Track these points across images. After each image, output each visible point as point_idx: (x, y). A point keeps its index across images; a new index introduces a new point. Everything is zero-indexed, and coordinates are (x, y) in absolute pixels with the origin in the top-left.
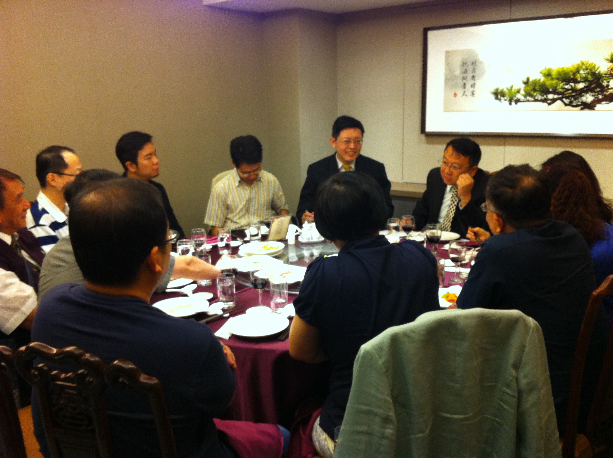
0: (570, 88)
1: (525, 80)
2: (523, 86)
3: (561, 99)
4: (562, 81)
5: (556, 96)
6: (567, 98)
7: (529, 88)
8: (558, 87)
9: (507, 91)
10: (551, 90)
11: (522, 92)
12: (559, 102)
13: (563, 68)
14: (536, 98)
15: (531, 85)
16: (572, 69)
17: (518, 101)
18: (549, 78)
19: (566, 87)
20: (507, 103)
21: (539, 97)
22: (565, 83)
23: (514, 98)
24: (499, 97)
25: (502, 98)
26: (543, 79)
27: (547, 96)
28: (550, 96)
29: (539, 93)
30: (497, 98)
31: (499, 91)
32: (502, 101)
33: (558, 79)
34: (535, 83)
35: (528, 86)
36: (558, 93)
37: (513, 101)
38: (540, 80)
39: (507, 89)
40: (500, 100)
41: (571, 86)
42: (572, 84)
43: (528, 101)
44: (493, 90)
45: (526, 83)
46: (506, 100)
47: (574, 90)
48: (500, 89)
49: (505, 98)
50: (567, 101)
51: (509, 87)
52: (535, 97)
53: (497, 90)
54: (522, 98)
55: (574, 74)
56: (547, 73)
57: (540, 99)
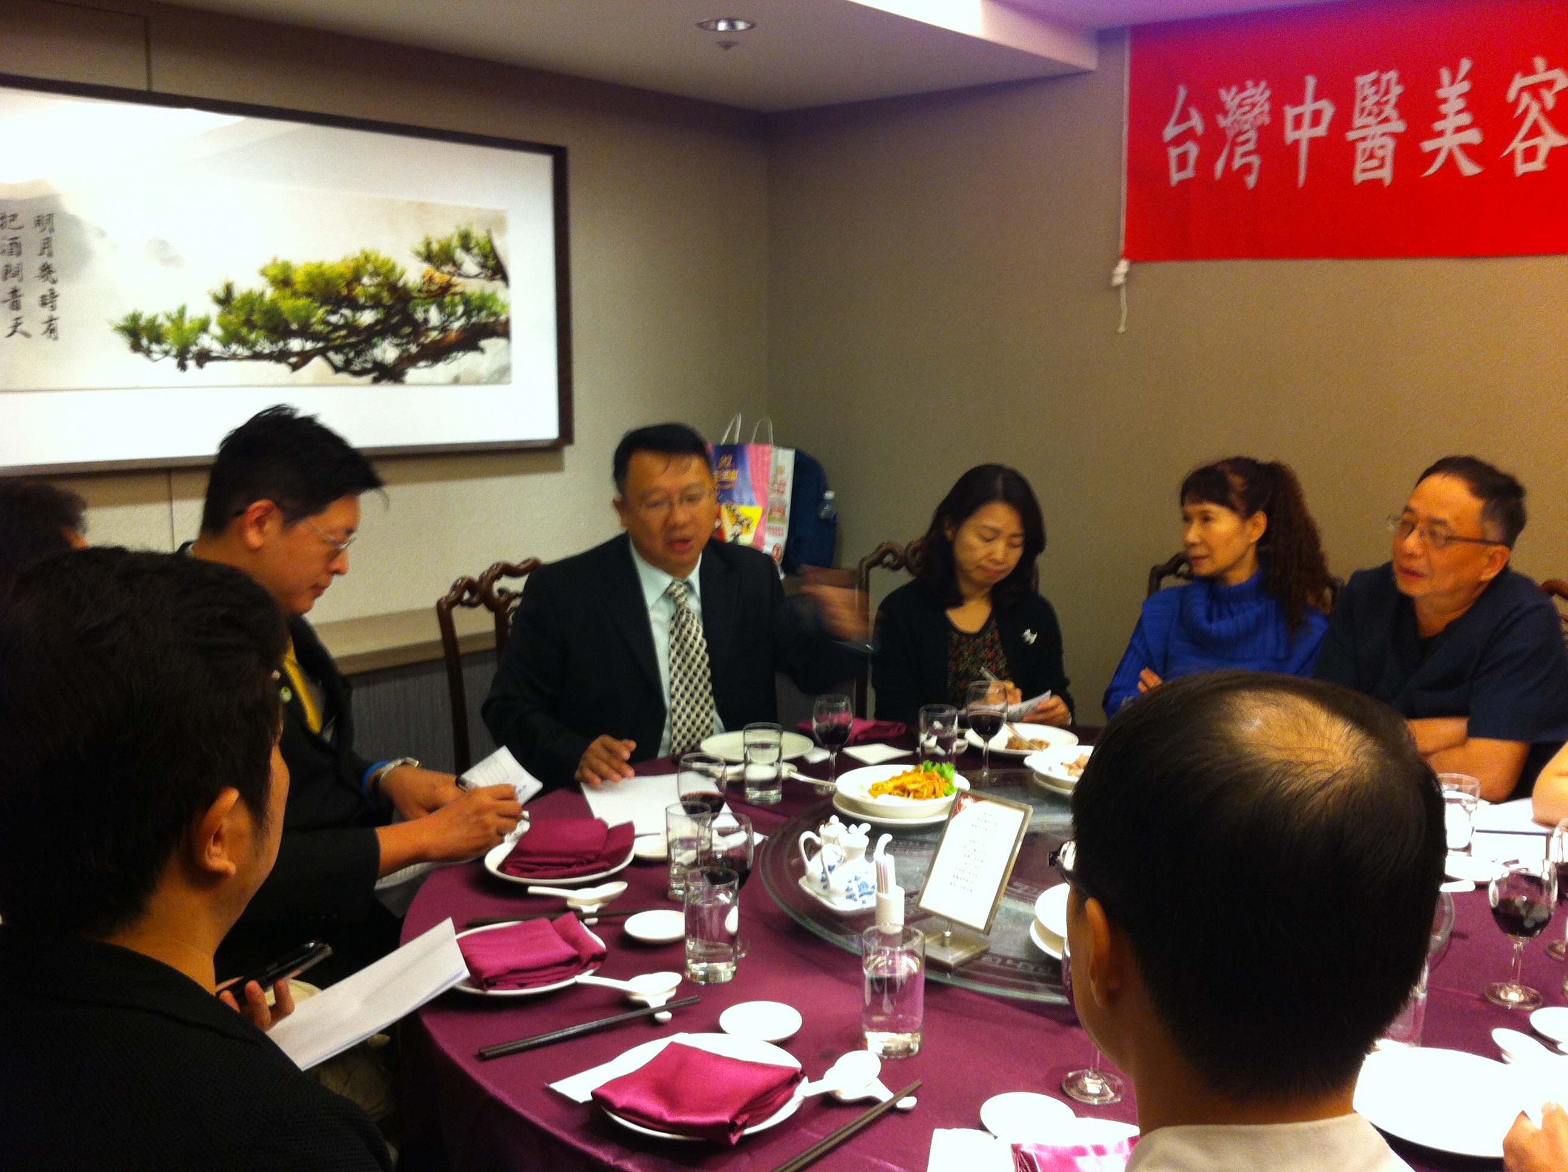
0: (342, 322)
1: (221, 294)
2: (214, 311)
3: (322, 352)
4: (322, 304)
5: (309, 345)
6: (338, 350)
7: (232, 318)
8: (313, 320)
9: (168, 324)
10: (294, 326)
11: (215, 329)
12: (317, 362)
13: (320, 265)
14: (258, 348)
15: (239, 309)
16: (342, 269)
17: (203, 357)
18: (288, 292)
19: (334, 319)
20: (172, 362)
21: (265, 347)
22: (329, 308)
23: (194, 349)
24: (145, 342)
25: (155, 347)
26: (270, 293)
27: (285, 345)
28: (295, 345)
29: (262, 333)
30: (136, 347)
31: (143, 322)
32: (155, 356)
33: (309, 295)
34: (251, 302)
35: (230, 313)
36: (315, 337)
37: (190, 355)
38: (262, 295)
39: (169, 317)
40: (148, 352)
41: (346, 317)
42: (347, 312)
43: (234, 357)
44: (120, 317)
45: (225, 300)
46: (166, 353)
47: (351, 328)
48: (147, 315)
49: (166, 347)
50: (338, 359)
51: (173, 310)
52: (254, 344)
53: (135, 318)
54: (216, 348)
55: (349, 284)
56: (281, 277)
57: (267, 351)
